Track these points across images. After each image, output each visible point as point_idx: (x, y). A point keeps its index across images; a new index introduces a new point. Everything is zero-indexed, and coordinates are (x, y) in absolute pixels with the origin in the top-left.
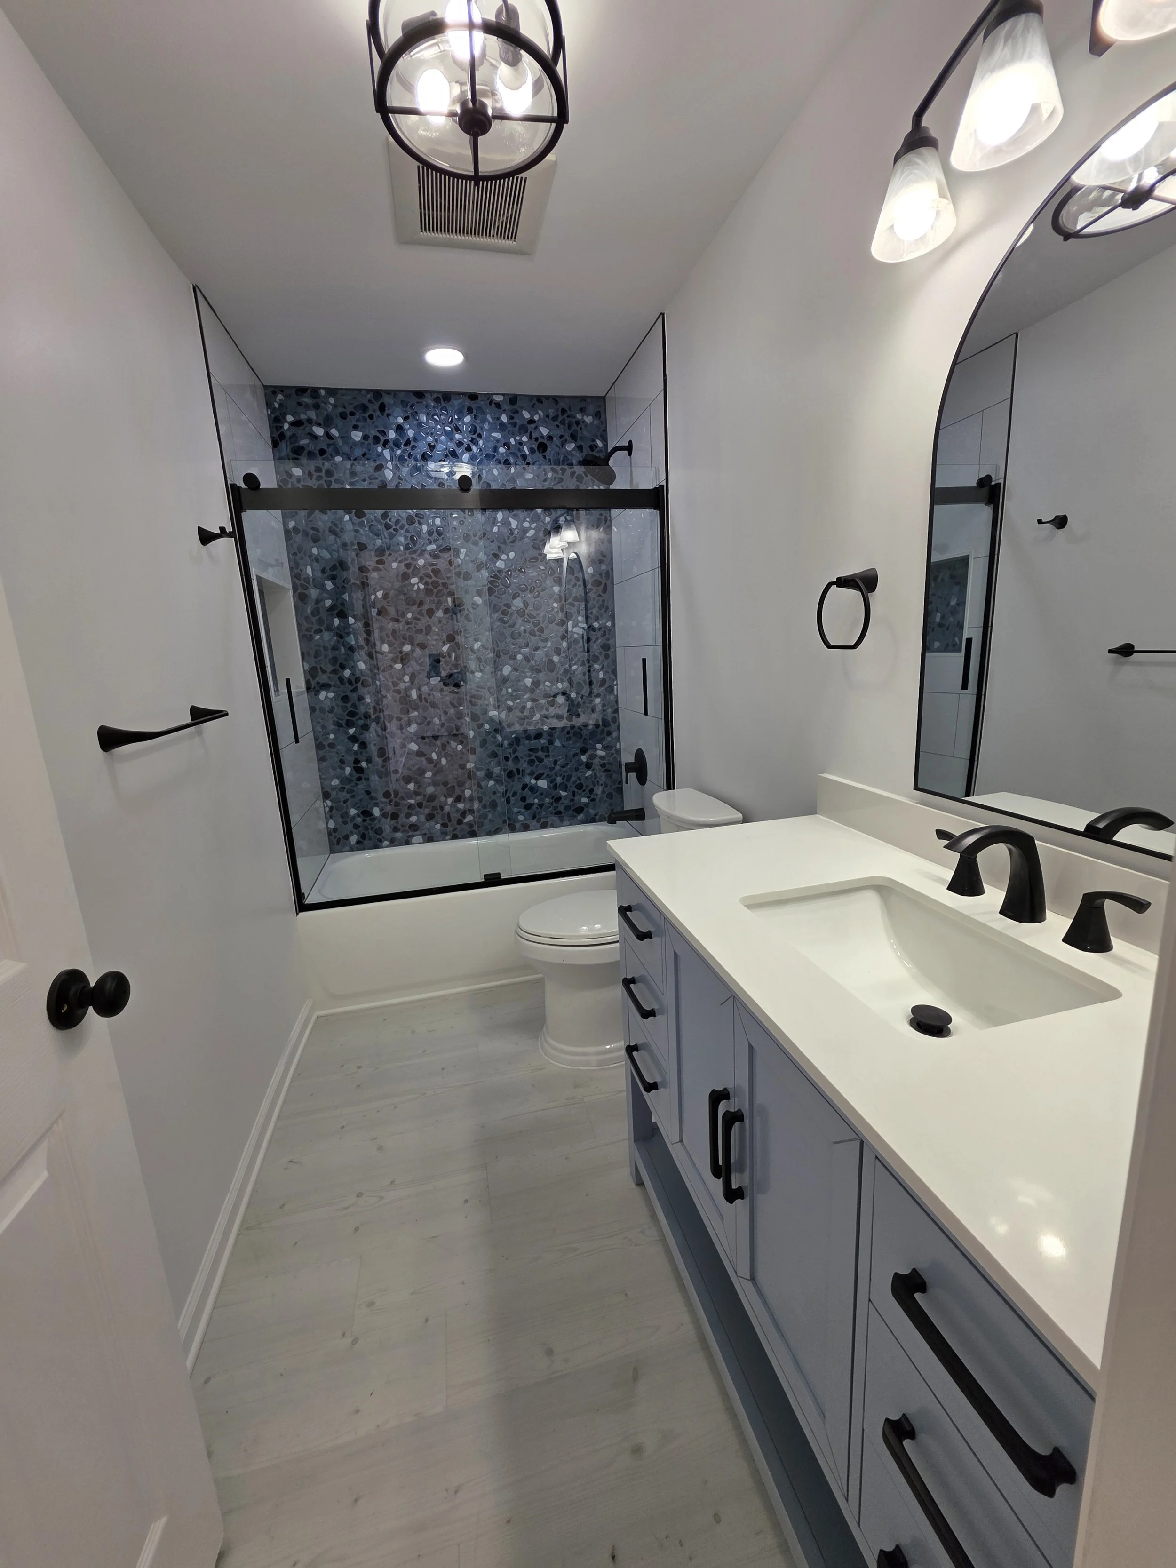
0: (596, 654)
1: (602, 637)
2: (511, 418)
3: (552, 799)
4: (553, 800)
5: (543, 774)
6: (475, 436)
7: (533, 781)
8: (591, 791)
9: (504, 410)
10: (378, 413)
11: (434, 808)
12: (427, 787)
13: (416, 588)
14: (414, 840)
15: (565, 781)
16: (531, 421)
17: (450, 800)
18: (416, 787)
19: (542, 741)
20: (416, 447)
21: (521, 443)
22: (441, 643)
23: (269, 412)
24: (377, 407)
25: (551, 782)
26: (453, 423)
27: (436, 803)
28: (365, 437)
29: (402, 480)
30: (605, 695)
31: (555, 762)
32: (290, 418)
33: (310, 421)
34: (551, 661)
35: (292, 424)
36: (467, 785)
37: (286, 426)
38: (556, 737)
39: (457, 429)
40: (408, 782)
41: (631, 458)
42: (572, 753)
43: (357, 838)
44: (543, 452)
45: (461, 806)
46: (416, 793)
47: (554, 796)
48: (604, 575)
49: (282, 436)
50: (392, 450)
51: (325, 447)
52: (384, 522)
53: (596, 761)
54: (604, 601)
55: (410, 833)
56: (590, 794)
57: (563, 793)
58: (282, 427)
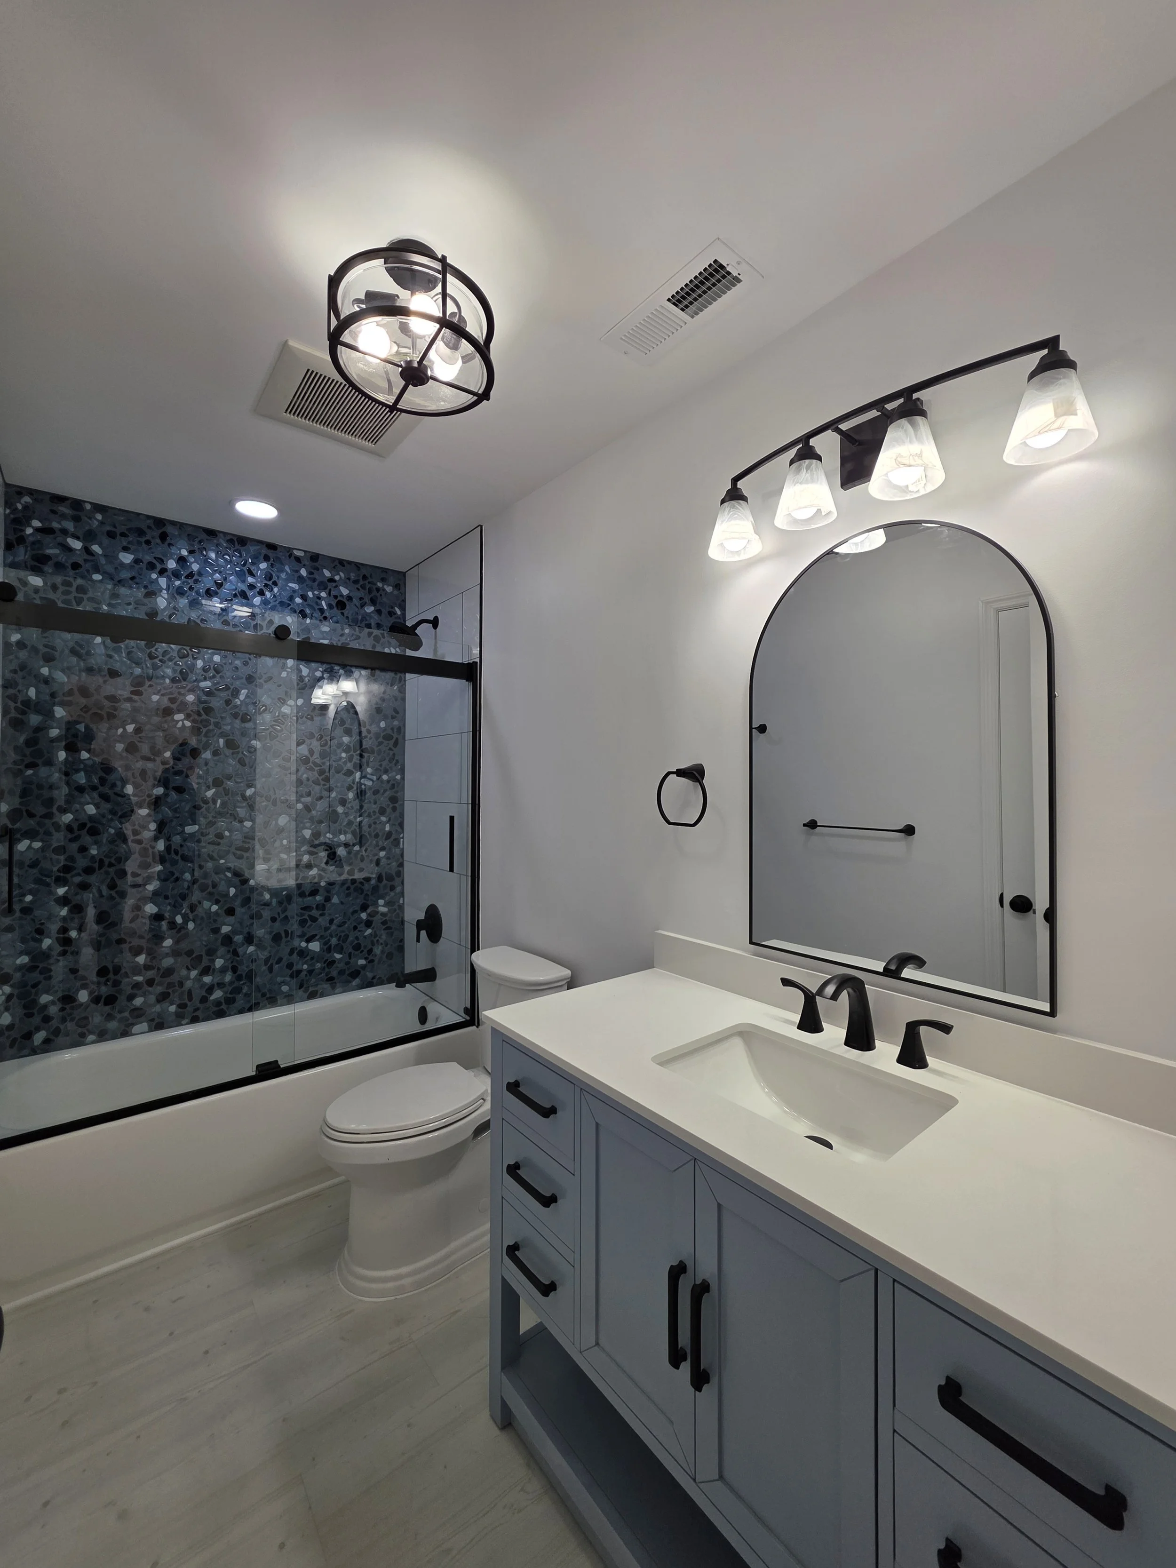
0: (384, 806)
1: (390, 789)
2: (311, 573)
3: (324, 963)
4: (326, 965)
5: (315, 936)
6: (270, 583)
7: (303, 944)
8: (370, 951)
9: (304, 565)
10: (158, 541)
11: (170, 985)
12: (163, 958)
13: (180, 724)
14: (136, 1029)
15: (341, 942)
16: (331, 580)
17: (194, 973)
18: (149, 959)
19: (318, 898)
20: (200, 582)
21: (319, 598)
22: (204, 788)
23: (8, 511)
24: (157, 533)
25: (325, 944)
26: (246, 567)
27: (175, 978)
28: (137, 561)
29: (178, 611)
30: (390, 849)
31: (331, 921)
32: (36, 523)
33: (65, 532)
34: (335, 812)
35: (37, 530)
36: (219, 953)
37: (29, 531)
38: (334, 892)
39: (251, 574)
40: (138, 954)
41: (436, 632)
42: (351, 910)
43: (45, 1035)
44: (341, 610)
45: (207, 979)
46: (147, 967)
47: (327, 960)
48: (395, 730)
49: (21, 540)
50: (169, 579)
51: (81, 562)
52: (148, 651)
53: (377, 919)
54: (394, 754)
55: (131, 1021)
56: (369, 955)
57: (338, 956)
58: (24, 531)
